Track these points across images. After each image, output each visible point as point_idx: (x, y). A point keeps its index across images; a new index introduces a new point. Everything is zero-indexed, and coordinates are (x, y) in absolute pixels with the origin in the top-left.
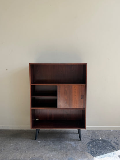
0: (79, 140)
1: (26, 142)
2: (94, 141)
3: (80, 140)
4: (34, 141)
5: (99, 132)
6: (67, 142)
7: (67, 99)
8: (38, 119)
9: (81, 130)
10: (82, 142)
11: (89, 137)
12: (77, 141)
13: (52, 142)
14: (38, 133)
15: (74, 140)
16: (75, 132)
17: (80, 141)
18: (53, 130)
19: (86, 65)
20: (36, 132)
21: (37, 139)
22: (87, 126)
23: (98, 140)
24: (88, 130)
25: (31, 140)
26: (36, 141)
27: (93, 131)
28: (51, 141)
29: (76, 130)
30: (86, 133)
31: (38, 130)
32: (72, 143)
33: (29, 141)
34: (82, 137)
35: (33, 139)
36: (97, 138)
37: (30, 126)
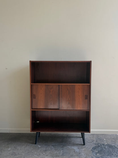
0: (82, 145)
1: (25, 146)
2: (99, 146)
3: (84, 144)
4: (34, 145)
5: (104, 136)
6: (69, 147)
7: (69, 99)
8: (38, 122)
9: (85, 133)
10: (86, 147)
11: (94, 142)
12: (81, 146)
13: (54, 147)
14: (39, 136)
15: (77, 145)
16: (78, 136)
17: (84, 146)
18: (55, 134)
19: (90, 63)
20: (36, 136)
21: (37, 144)
22: (91, 130)
23: (103, 145)
24: (92, 134)
26: (36, 145)
27: (97, 135)
28: (52, 145)
29: (79, 134)
30: (90, 138)
31: (39, 134)
32: (75, 148)
33: (29, 145)
34: (86, 142)
35: (32, 143)
36: (103, 143)
37: (30, 129)
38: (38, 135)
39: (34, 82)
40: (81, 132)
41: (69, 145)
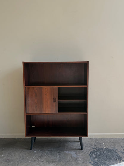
0: (80, 150)
1: (20, 152)
2: (97, 151)
3: (82, 149)
4: (29, 151)
5: (102, 140)
6: (66, 152)
8: (34, 126)
9: (82, 137)
10: (84, 151)
11: (92, 146)
12: (79, 150)
13: (50, 152)
14: (35, 141)
15: (75, 149)
16: (76, 140)
17: (82, 151)
20: (32, 141)
21: (32, 149)
22: (89, 134)
23: (102, 149)
24: (90, 138)
25: (26, 150)
26: (31, 151)
27: (96, 139)
28: (49, 151)
29: (77, 138)
30: (89, 142)
31: (34, 139)
32: (73, 153)
33: (24, 151)
34: (83, 146)
35: (28, 149)
36: (101, 147)
37: (24, 134)
38: (33, 141)
39: (29, 85)
40: (79, 136)
41: (66, 150)
